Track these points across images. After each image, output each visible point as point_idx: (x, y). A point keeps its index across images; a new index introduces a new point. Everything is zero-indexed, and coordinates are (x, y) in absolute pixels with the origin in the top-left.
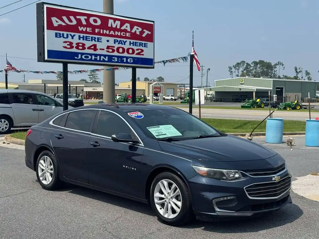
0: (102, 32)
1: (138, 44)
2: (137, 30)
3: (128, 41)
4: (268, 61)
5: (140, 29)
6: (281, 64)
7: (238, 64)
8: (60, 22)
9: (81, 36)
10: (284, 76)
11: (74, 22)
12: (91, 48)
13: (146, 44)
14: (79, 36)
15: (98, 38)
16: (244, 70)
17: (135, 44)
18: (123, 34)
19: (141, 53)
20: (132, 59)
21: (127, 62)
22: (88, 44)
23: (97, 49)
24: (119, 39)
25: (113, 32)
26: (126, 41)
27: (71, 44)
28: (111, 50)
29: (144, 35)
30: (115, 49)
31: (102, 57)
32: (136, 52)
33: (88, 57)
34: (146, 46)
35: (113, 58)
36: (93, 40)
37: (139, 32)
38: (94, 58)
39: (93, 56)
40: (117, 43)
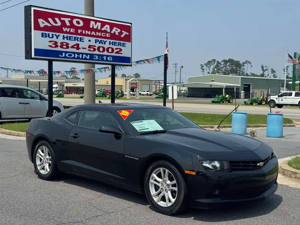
0: (84, 33)
1: (117, 44)
2: (116, 31)
3: (108, 41)
4: (237, 60)
5: (119, 30)
6: (249, 62)
7: (209, 62)
8: (46, 24)
10: (251, 73)
11: (59, 24)
12: (74, 47)
13: (124, 44)
14: (64, 36)
15: (80, 38)
16: (215, 67)
17: (114, 44)
18: (104, 35)
20: (111, 57)
21: (107, 60)
22: (71, 43)
23: (80, 48)
24: (100, 39)
25: (94, 32)
26: (106, 41)
27: (56, 43)
28: (92, 49)
29: (122, 36)
30: (96, 48)
31: (84, 56)
33: (71, 55)
34: (124, 46)
35: (94, 56)
36: (76, 40)
37: (118, 33)
38: (77, 57)
39: (76, 55)
40: (98, 43)
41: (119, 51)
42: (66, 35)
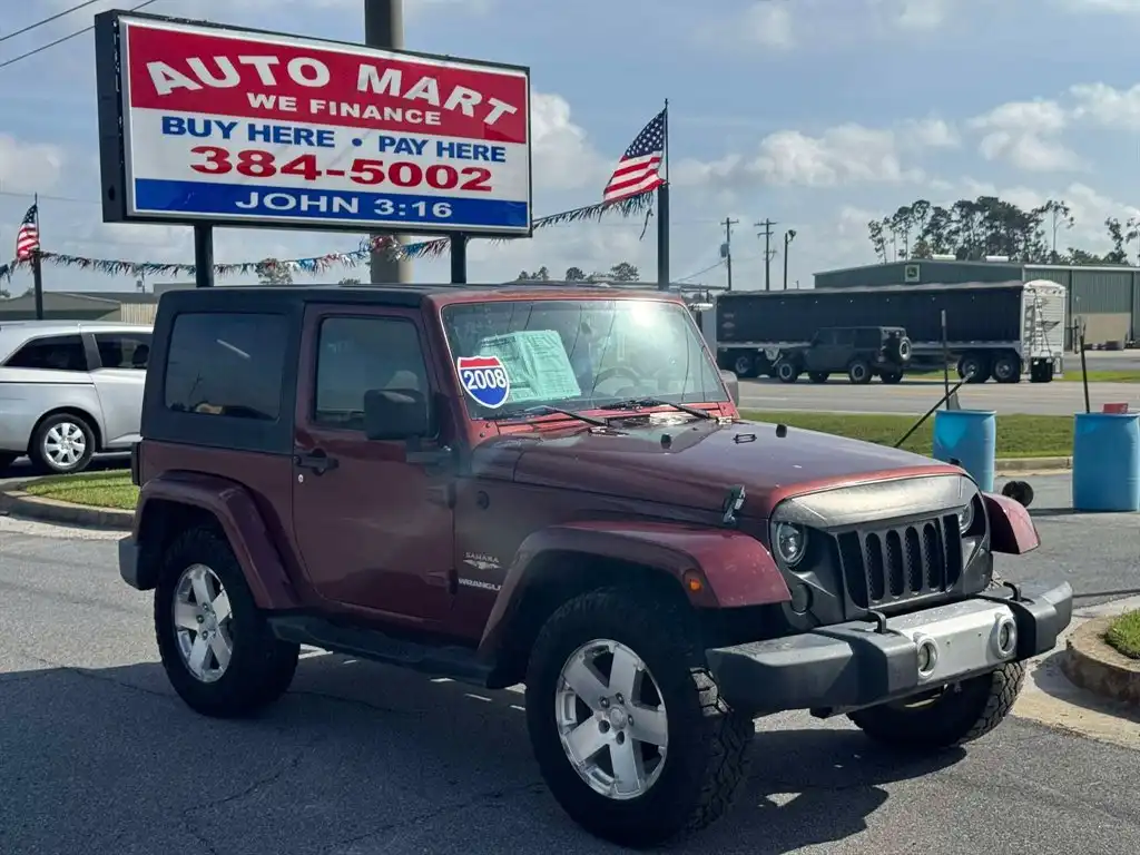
0: (333, 112)
1: (469, 151)
2: (464, 100)
3: (433, 139)
4: (1009, 202)
5: (477, 97)
7: (903, 211)
8: (181, 80)
9: (259, 127)
10: (1071, 250)
11: (232, 79)
12: (295, 168)
13: (498, 151)
14: (252, 127)
15: (320, 133)
16: (927, 232)
17: (459, 152)
18: (414, 116)
19: (482, 184)
20: (447, 205)
21: (430, 217)
22: (284, 154)
23: (319, 173)
24: (398, 136)
25: (373, 108)
26: (424, 142)
27: (221, 155)
28: (368, 176)
29: (491, 119)
30: (385, 169)
31: (337, 201)
32: (463, 179)
33: (286, 202)
34: (498, 157)
35: (379, 202)
36: (303, 141)
37: (474, 106)
38: (309, 206)
39: (304, 199)
40: (390, 150)
41: (478, 181)
42: (260, 124)
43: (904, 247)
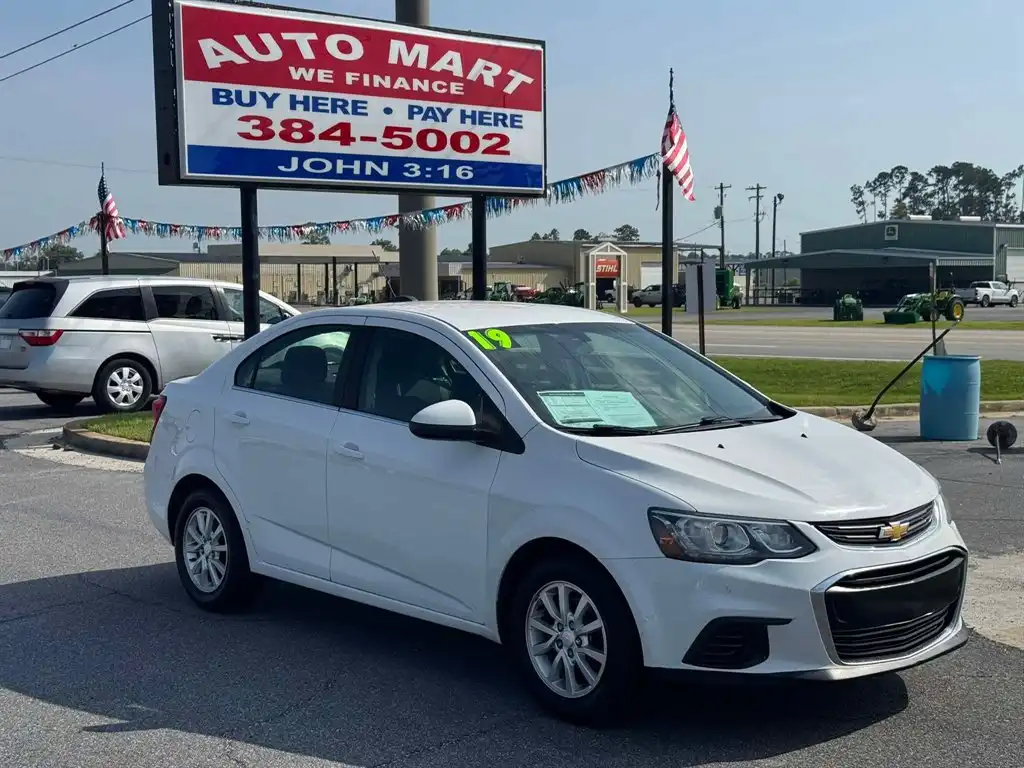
0: (366, 82)
1: (490, 118)
2: (487, 72)
3: (457, 108)
4: (984, 166)
5: (497, 69)
7: (883, 176)
8: (229, 55)
11: (276, 54)
12: (333, 135)
13: (516, 118)
14: (293, 97)
15: (355, 103)
16: (905, 195)
17: (479, 119)
18: (440, 87)
19: (502, 149)
20: (469, 168)
21: (453, 179)
22: (322, 122)
23: (354, 140)
24: (425, 104)
25: (403, 80)
26: (449, 111)
27: (265, 123)
28: (398, 142)
29: (510, 89)
30: (413, 135)
31: (370, 165)
32: (484, 144)
33: (323, 166)
34: (516, 124)
35: (407, 165)
36: (339, 110)
37: (494, 77)
38: (344, 169)
39: (340, 163)
40: (418, 118)
41: (497, 146)
42: (300, 94)
43: (883, 209)
